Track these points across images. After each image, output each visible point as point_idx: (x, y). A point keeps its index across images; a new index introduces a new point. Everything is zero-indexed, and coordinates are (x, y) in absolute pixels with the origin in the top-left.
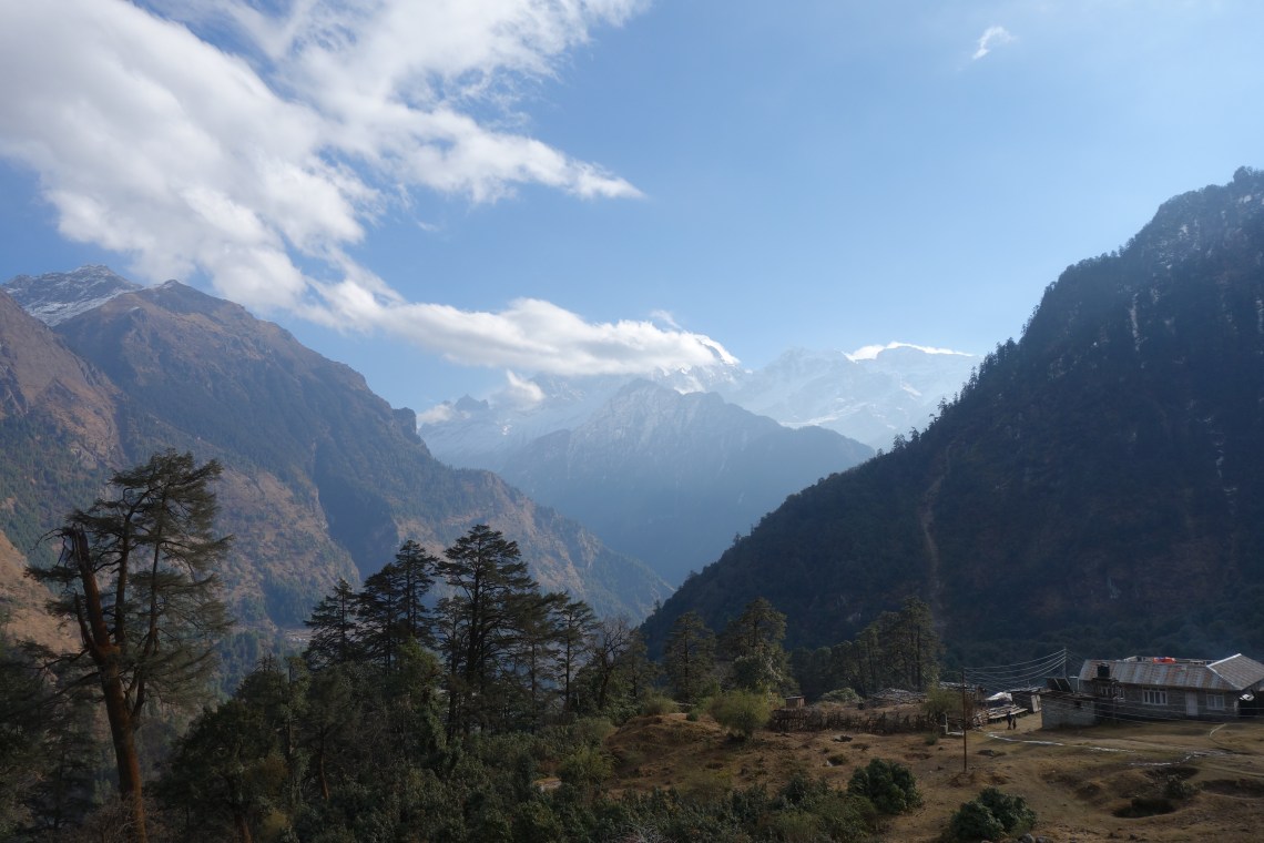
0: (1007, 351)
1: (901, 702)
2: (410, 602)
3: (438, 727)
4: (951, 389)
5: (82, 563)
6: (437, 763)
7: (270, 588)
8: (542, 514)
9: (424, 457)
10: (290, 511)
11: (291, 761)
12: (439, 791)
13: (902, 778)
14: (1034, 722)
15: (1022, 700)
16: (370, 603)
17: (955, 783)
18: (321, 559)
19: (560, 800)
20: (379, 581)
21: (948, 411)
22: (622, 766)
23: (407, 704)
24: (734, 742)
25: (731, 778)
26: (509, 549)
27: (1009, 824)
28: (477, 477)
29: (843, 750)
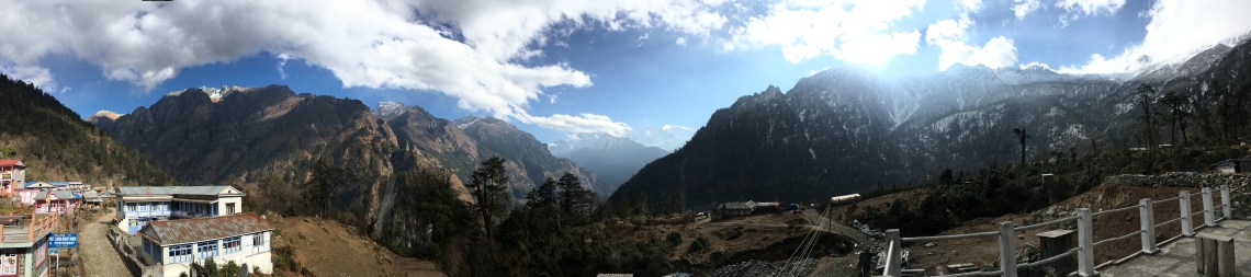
0: (703, 129)
1: (677, 217)
2: (550, 193)
3: (559, 224)
4: (689, 138)
5: (477, 183)
6: (559, 234)
7: (514, 189)
8: (581, 170)
9: (550, 156)
10: (518, 170)
11: (525, 233)
12: (561, 241)
13: (679, 236)
14: (709, 219)
15: (706, 214)
16: (540, 193)
17: (691, 236)
18: (526, 182)
19: (593, 245)
20: (543, 187)
21: (688, 143)
22: (608, 237)
23: (551, 219)
24: (636, 229)
25: (635, 239)
26: (576, 179)
27: (704, 246)
28: (564, 160)
29: (664, 229)
